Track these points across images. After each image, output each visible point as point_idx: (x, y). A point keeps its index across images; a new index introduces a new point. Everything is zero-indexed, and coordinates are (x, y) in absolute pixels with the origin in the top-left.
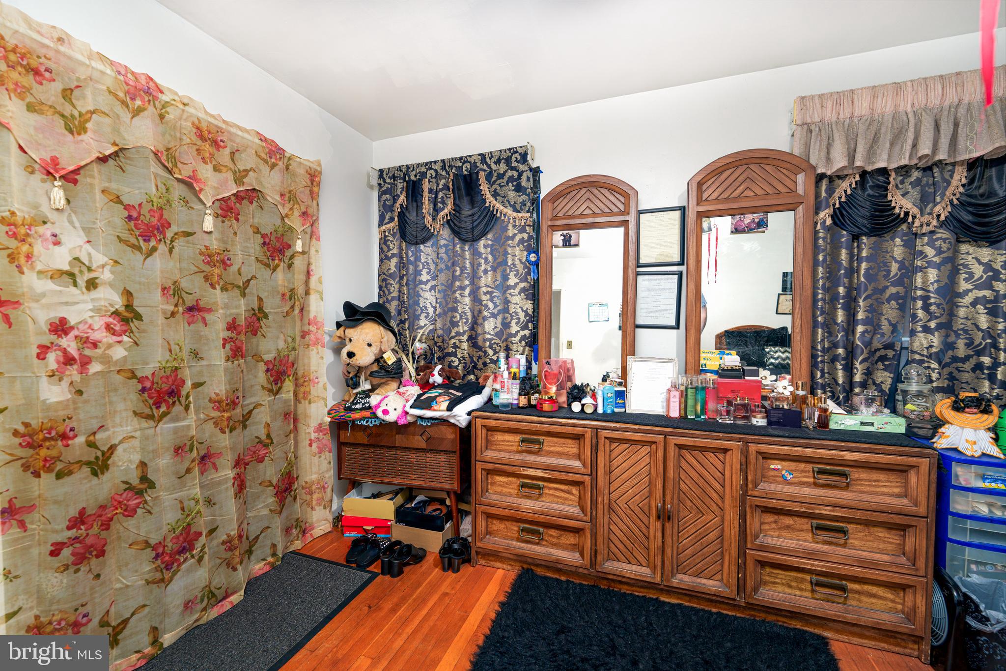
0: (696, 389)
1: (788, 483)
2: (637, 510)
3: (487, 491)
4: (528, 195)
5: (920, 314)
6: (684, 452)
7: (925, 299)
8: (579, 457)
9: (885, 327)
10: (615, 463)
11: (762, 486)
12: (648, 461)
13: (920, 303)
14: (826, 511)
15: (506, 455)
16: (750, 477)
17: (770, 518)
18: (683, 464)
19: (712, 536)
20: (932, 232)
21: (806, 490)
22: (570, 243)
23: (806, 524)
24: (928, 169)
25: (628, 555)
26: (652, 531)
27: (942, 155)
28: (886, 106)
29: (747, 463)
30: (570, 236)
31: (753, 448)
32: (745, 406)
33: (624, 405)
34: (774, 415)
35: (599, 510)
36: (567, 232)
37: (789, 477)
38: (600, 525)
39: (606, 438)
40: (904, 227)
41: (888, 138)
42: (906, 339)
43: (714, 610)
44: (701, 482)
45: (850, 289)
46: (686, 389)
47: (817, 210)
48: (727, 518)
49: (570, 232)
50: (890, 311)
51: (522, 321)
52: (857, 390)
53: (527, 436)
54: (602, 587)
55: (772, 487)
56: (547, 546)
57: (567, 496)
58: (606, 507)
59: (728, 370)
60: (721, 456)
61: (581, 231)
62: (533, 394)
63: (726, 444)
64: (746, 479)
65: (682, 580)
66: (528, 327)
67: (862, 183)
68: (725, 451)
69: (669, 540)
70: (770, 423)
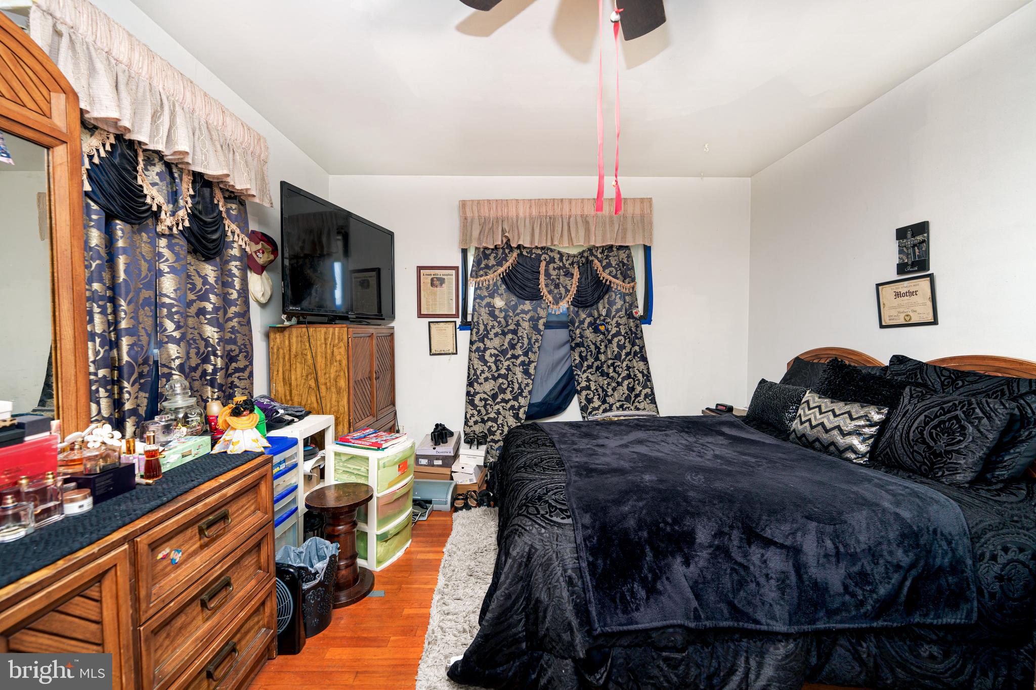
1: (178, 566)
5: (165, 323)
7: (170, 307)
9: (143, 338)
13: (164, 311)
17: (162, 635)
21: (198, 560)
23: (195, 608)
37: (178, 557)
40: (153, 221)
42: (156, 352)
50: (145, 318)
55: (164, 584)
67: (114, 147)
68: (101, 576)
70: (97, 501)
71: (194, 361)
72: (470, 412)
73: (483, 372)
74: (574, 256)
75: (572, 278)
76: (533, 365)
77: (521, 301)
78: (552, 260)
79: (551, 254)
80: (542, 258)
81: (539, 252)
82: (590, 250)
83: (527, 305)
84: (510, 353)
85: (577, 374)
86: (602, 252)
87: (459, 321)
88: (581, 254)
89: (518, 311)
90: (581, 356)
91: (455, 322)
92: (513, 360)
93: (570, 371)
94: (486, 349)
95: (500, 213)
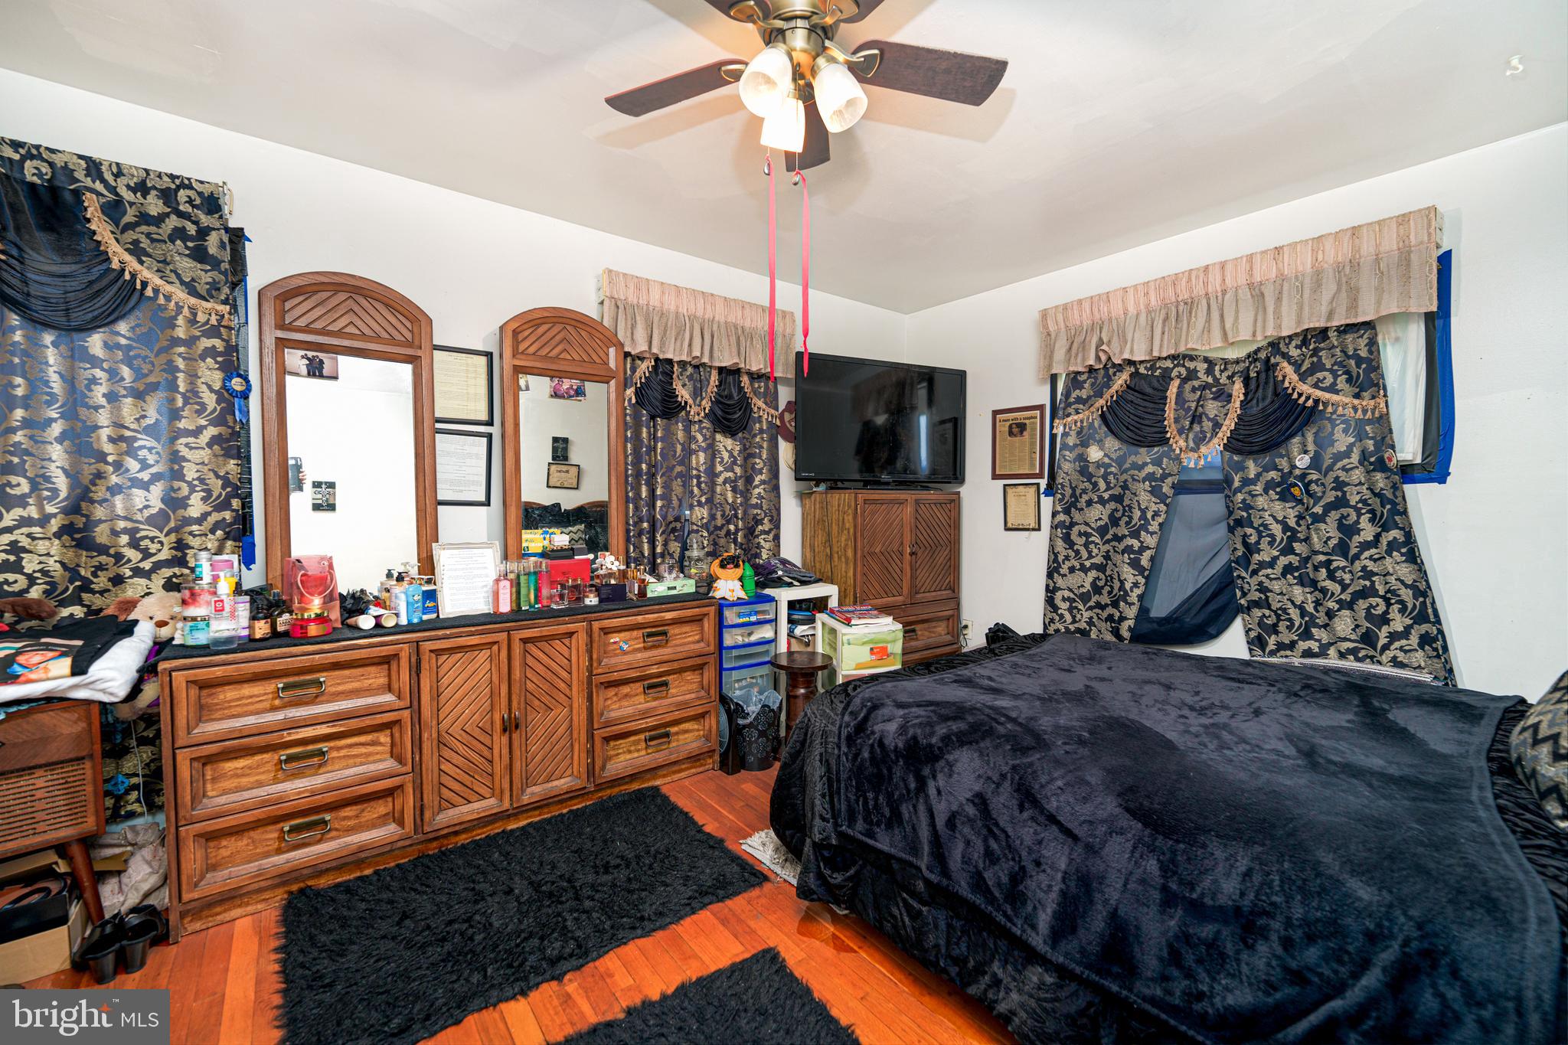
0: (528, 574)
1: (625, 653)
2: (477, 733)
3: (204, 796)
4: (224, 273)
5: (696, 490)
6: (529, 646)
7: (698, 477)
8: (389, 689)
9: (675, 502)
10: (445, 681)
11: (605, 661)
12: (488, 667)
13: (695, 481)
14: (654, 670)
15: (251, 720)
16: (595, 656)
17: (612, 692)
18: (530, 661)
19: (561, 730)
20: (700, 421)
21: (639, 655)
22: (321, 372)
23: (638, 687)
24: (696, 367)
25: (466, 793)
26: (496, 751)
27: (705, 360)
28: (671, 304)
29: (591, 642)
30: (321, 362)
31: (596, 625)
32: (576, 587)
33: (436, 610)
34: (604, 591)
35: (425, 751)
36: (315, 354)
37: (625, 647)
38: (427, 770)
39: (431, 651)
40: (683, 413)
41: (674, 333)
42: (687, 512)
43: (565, 811)
44: (549, 675)
45: (650, 466)
46: (518, 576)
47: (625, 386)
48: (575, 705)
49: (321, 355)
50: (677, 487)
51: (215, 495)
52: (659, 561)
53: (291, 679)
54: (431, 853)
55: (613, 661)
56: (339, 837)
57: (371, 749)
58: (435, 743)
59: (557, 551)
60: (567, 641)
61: (340, 357)
62: (280, 615)
63: (571, 627)
64: (591, 659)
65: (534, 792)
66: (230, 504)
67: (655, 367)
68: (570, 634)
69: (517, 753)
70: (601, 601)
71: (719, 522)
72: (1050, 616)
73: (1067, 558)
74: (1237, 362)
75: (1229, 402)
76: (1147, 554)
77: (1134, 448)
78: (1192, 375)
79: (1191, 365)
80: (1174, 374)
81: (1169, 364)
82: (1272, 344)
83: (1144, 455)
84: (1111, 532)
85: (1239, 577)
86: (1305, 343)
87: (1043, 483)
88: (1253, 357)
89: (1127, 465)
90: (1245, 544)
91: (1038, 485)
92: (1114, 543)
93: (1228, 570)
94: (1072, 524)
95: (1097, 316)
